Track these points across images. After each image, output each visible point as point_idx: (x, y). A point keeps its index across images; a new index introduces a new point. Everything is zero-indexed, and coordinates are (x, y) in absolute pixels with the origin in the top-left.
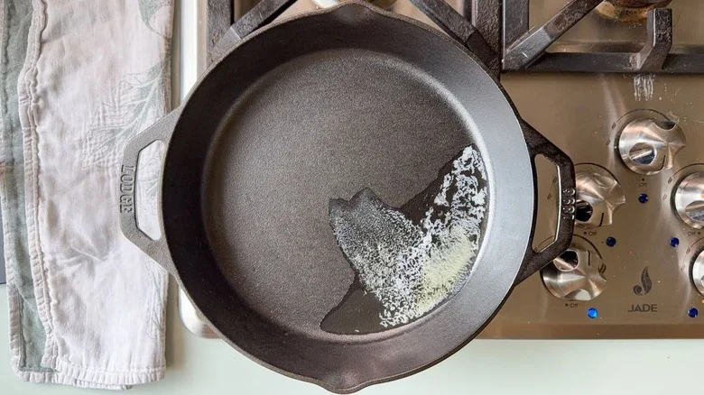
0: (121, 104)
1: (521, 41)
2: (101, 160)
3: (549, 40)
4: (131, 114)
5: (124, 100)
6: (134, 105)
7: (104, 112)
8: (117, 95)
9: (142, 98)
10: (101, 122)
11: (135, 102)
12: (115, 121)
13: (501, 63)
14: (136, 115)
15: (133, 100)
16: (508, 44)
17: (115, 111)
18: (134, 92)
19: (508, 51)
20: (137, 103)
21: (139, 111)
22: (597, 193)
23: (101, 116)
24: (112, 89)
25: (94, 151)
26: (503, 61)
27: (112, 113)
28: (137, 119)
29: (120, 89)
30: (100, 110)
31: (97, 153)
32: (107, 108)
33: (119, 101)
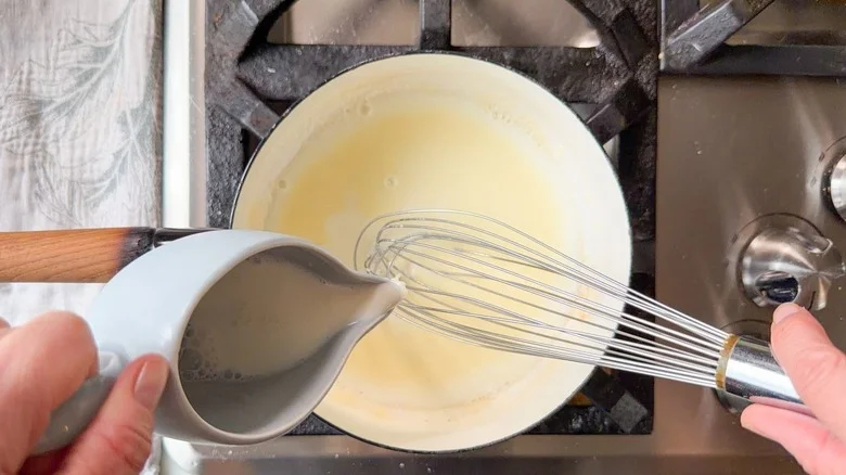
0: (60, 63)
1: (690, 26)
2: (14, 142)
3: (735, 22)
4: (72, 81)
5: (64, 58)
6: (79, 69)
7: (30, 72)
8: (53, 49)
9: (96, 61)
10: (24, 87)
11: (82, 66)
12: (44, 88)
13: (658, 60)
14: (80, 84)
15: (79, 62)
16: (669, 31)
17: (47, 74)
18: (83, 51)
19: (671, 41)
20: (87, 67)
21: (87, 79)
22: (805, 262)
23: (24, 77)
24: (47, 39)
25: (4, 127)
26: (661, 56)
27: (43, 76)
28: (80, 90)
29: (59, 40)
30: (25, 68)
31: (9, 130)
32: (35, 68)
33: (56, 59)
